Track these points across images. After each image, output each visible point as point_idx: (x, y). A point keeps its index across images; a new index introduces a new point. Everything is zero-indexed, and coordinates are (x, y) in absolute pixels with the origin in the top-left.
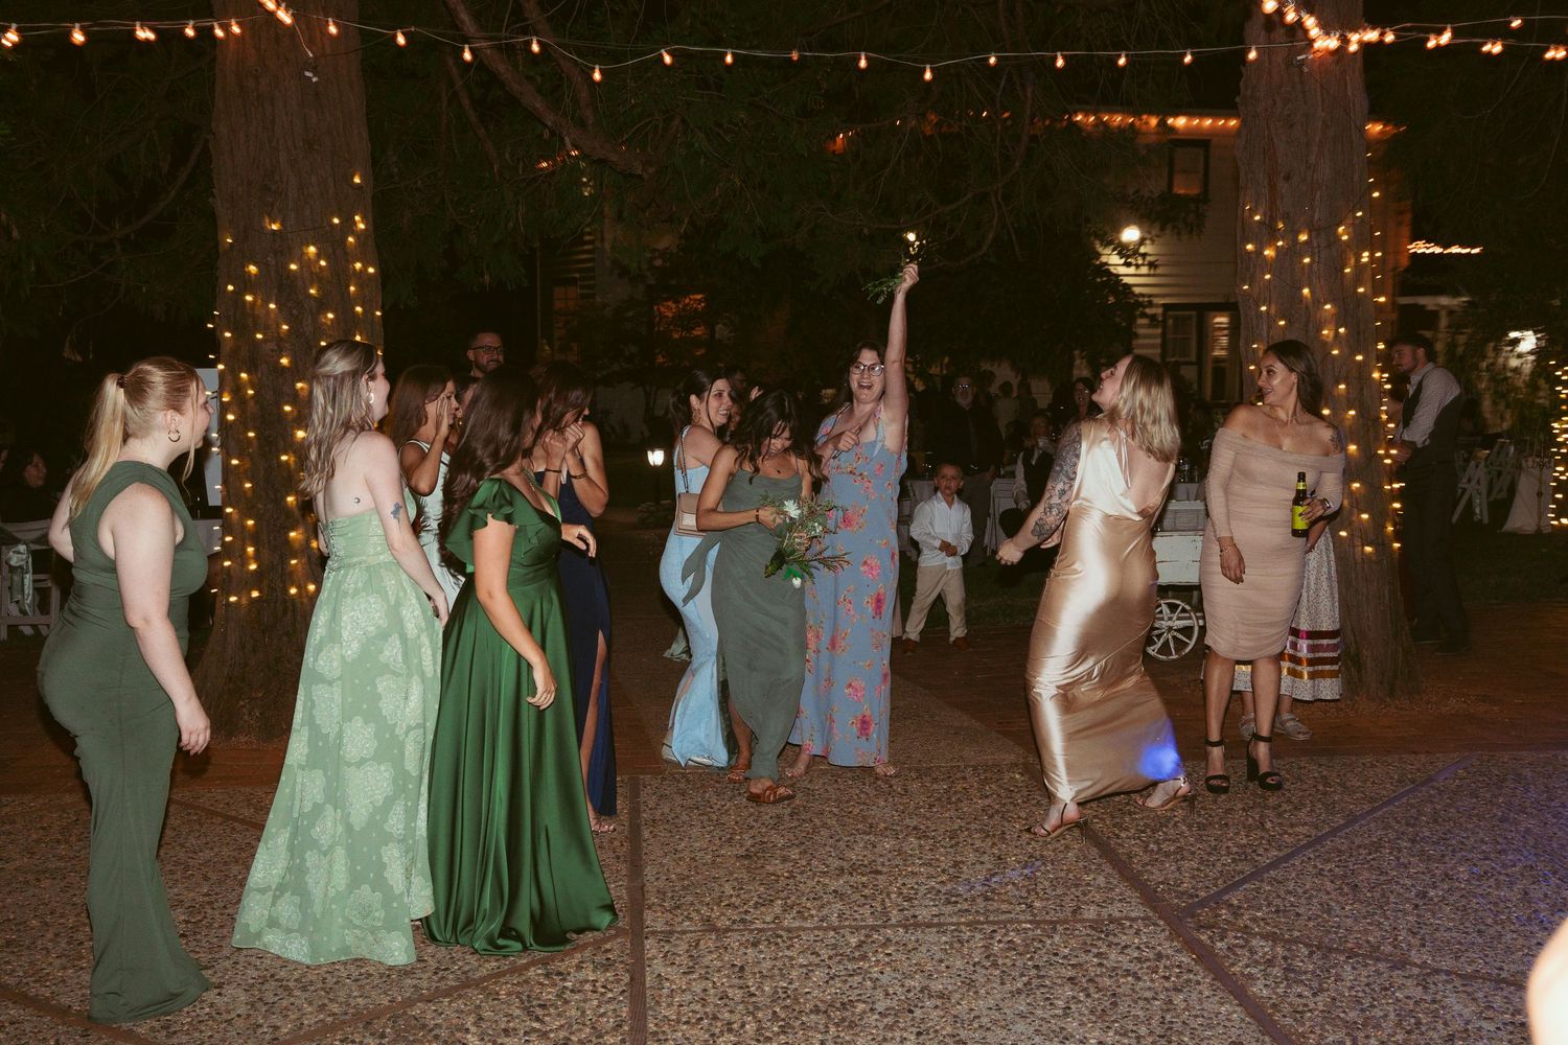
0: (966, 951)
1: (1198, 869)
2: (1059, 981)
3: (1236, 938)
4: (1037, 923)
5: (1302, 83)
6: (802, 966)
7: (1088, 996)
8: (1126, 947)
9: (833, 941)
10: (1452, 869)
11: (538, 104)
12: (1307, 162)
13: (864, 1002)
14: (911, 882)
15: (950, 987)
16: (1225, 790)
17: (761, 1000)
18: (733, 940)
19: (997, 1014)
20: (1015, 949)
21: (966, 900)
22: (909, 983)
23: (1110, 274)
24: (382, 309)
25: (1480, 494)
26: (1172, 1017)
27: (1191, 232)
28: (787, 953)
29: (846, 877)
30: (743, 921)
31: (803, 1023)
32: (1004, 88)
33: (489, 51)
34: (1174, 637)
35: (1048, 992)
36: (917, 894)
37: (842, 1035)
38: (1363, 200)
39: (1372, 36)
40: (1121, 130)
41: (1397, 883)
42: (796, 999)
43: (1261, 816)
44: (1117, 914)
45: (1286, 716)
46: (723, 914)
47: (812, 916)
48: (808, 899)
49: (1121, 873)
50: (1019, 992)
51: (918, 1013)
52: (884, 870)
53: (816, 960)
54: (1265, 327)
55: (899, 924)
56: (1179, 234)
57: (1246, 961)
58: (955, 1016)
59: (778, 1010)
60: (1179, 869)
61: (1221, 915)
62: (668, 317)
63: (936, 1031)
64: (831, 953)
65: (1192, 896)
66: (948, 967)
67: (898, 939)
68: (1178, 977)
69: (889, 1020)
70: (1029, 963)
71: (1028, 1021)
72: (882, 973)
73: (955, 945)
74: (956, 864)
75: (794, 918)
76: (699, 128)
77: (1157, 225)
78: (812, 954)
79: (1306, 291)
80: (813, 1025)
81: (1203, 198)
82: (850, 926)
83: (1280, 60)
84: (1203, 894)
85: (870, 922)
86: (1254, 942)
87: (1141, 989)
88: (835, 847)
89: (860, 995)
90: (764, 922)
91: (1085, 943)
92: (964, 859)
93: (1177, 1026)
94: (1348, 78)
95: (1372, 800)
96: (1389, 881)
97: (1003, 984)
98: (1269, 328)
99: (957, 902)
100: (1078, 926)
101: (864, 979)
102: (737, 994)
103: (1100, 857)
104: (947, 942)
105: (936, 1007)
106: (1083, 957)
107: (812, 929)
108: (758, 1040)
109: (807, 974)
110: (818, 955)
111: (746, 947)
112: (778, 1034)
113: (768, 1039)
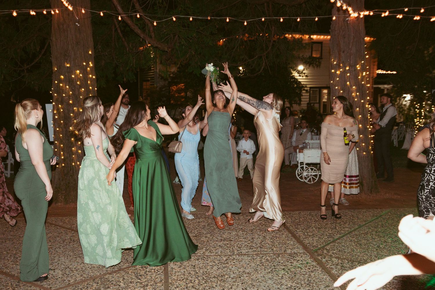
0: (255, 261)
1: (318, 240)
2: (280, 270)
3: (328, 258)
4: (275, 254)
5: (347, 26)
6: (211, 265)
7: (288, 273)
8: (298, 260)
9: (219, 259)
10: (387, 240)
11: (139, 31)
12: (349, 48)
13: (228, 275)
14: (240, 243)
15: (251, 271)
16: (326, 219)
17: (199, 274)
19: (263, 278)
20: (268, 261)
21: (255, 248)
22: (240, 270)
23: (295, 78)
24: (97, 88)
25: (396, 139)
26: (311, 279)
27: (317, 67)
28: (207, 262)
29: (223, 242)
32: (266, 27)
33: (126, 17)
34: (312, 177)
35: (277, 273)
36: (242, 246)
37: (221, 284)
38: (364, 58)
39: (367, 13)
40: (298, 39)
41: (372, 243)
42: (209, 274)
43: (335, 226)
44: (296, 252)
45: (342, 199)
47: (213, 252)
48: (212, 248)
49: (297, 241)
50: (269, 272)
51: (242, 278)
52: (233, 240)
53: (214, 264)
54: (337, 93)
55: (237, 254)
56: (314, 67)
57: (331, 264)
58: (252, 279)
59: (204, 277)
60: (313, 240)
61: (324, 252)
62: (174, 90)
63: (247, 283)
64: (219, 262)
65: (316, 247)
66: (250, 266)
67: (237, 258)
68: (312, 268)
69: (234, 280)
70: (272, 265)
71: (272, 280)
72: (232, 267)
73: (252, 260)
74: (252, 238)
75: (208, 253)
76: (183, 38)
77: (308, 65)
78: (213, 262)
79: (348, 83)
80: (213, 281)
81: (321, 58)
82: (224, 255)
83: (342, 20)
84: (319, 246)
85: (229, 254)
86: (333, 259)
87: (302, 272)
88: (220, 234)
89: (226, 273)
90: (200, 254)
91: (287, 260)
92: (255, 237)
93: (312, 281)
94: (360, 25)
95: (365, 221)
96: (370, 243)
97: (265, 270)
98: (338, 93)
99: (253, 249)
100: (286, 255)
101: (227, 269)
102: (193, 273)
103: (292, 236)
104: (250, 259)
105: (247, 276)
106: (287, 263)
107: (213, 256)
108: (199, 285)
109: (212, 268)
110: (215, 263)
111: (195, 260)
112: (204, 283)
113: (202, 285)
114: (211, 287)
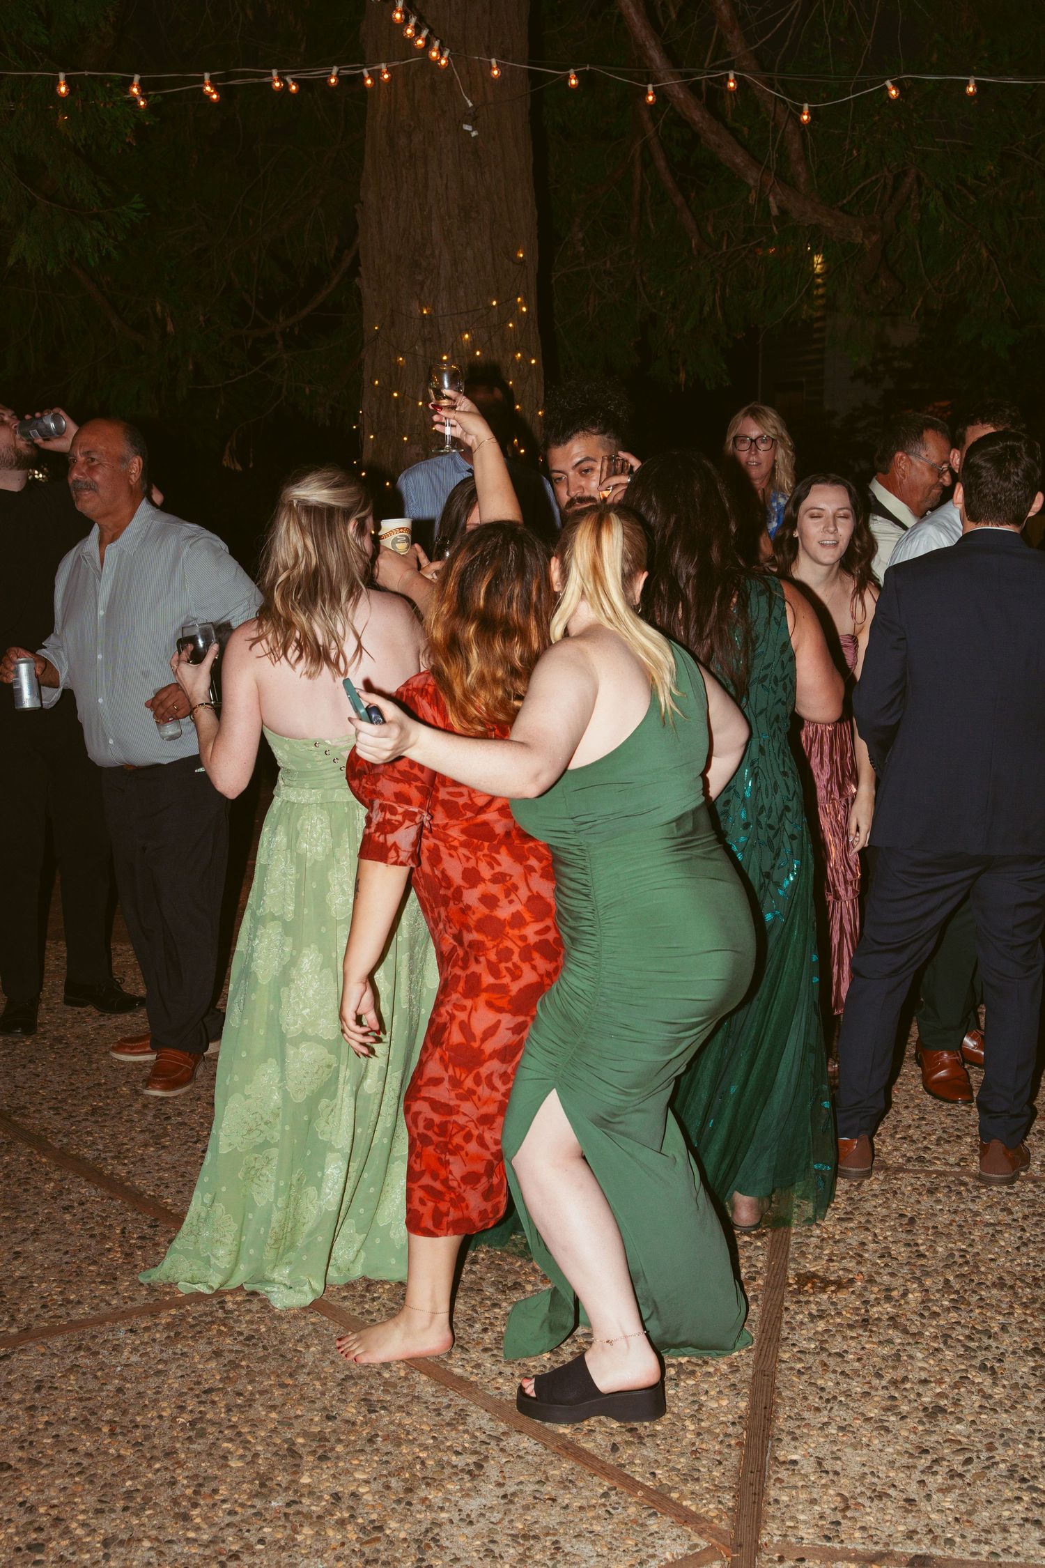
6: (988, 1225)
9: (1031, 1196)
17: (930, 1263)
18: (905, 1183)
28: (971, 1206)
30: (920, 1159)
31: (981, 1299)
42: (977, 1266)
46: (896, 1149)
53: (1008, 1219)
59: (951, 1278)
64: (1026, 1211)
78: (1002, 1210)
80: (994, 1302)
90: (947, 1164)
102: (902, 1252)
108: (922, 1315)
109: (993, 1235)
110: (1010, 1213)
111: (920, 1194)
112: (948, 1310)
113: (935, 1315)
114: (979, 1332)
